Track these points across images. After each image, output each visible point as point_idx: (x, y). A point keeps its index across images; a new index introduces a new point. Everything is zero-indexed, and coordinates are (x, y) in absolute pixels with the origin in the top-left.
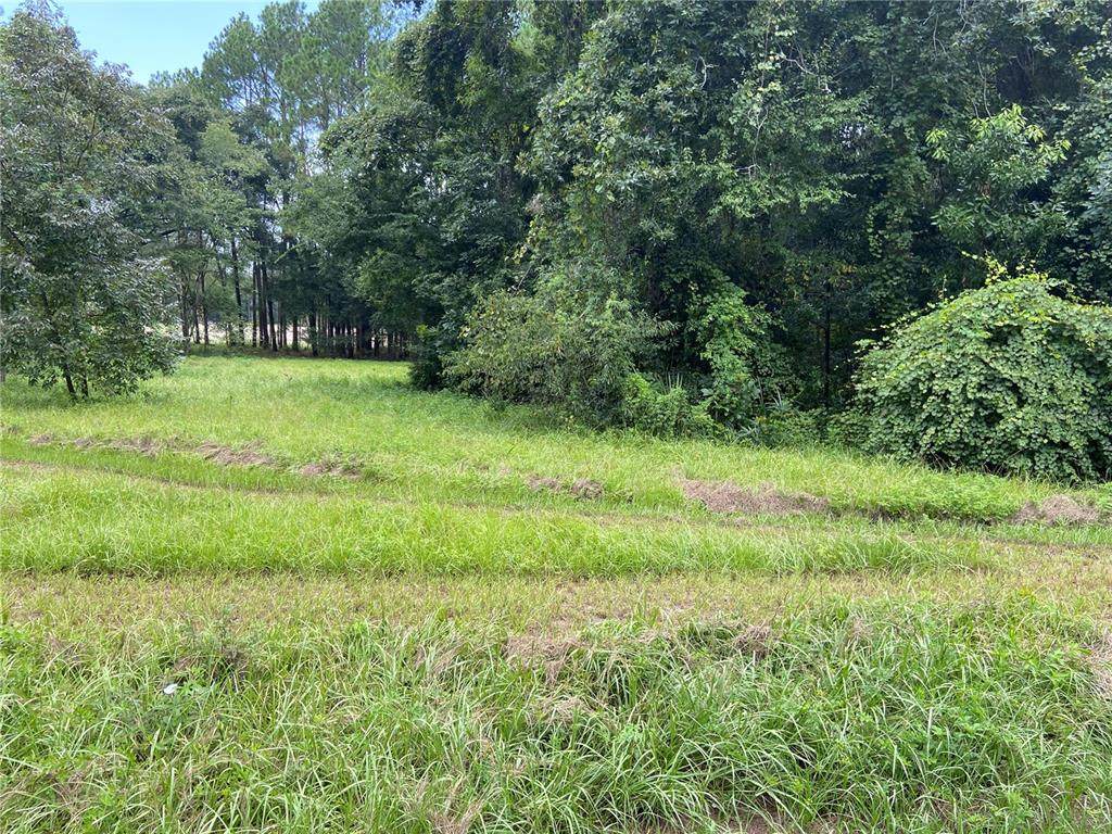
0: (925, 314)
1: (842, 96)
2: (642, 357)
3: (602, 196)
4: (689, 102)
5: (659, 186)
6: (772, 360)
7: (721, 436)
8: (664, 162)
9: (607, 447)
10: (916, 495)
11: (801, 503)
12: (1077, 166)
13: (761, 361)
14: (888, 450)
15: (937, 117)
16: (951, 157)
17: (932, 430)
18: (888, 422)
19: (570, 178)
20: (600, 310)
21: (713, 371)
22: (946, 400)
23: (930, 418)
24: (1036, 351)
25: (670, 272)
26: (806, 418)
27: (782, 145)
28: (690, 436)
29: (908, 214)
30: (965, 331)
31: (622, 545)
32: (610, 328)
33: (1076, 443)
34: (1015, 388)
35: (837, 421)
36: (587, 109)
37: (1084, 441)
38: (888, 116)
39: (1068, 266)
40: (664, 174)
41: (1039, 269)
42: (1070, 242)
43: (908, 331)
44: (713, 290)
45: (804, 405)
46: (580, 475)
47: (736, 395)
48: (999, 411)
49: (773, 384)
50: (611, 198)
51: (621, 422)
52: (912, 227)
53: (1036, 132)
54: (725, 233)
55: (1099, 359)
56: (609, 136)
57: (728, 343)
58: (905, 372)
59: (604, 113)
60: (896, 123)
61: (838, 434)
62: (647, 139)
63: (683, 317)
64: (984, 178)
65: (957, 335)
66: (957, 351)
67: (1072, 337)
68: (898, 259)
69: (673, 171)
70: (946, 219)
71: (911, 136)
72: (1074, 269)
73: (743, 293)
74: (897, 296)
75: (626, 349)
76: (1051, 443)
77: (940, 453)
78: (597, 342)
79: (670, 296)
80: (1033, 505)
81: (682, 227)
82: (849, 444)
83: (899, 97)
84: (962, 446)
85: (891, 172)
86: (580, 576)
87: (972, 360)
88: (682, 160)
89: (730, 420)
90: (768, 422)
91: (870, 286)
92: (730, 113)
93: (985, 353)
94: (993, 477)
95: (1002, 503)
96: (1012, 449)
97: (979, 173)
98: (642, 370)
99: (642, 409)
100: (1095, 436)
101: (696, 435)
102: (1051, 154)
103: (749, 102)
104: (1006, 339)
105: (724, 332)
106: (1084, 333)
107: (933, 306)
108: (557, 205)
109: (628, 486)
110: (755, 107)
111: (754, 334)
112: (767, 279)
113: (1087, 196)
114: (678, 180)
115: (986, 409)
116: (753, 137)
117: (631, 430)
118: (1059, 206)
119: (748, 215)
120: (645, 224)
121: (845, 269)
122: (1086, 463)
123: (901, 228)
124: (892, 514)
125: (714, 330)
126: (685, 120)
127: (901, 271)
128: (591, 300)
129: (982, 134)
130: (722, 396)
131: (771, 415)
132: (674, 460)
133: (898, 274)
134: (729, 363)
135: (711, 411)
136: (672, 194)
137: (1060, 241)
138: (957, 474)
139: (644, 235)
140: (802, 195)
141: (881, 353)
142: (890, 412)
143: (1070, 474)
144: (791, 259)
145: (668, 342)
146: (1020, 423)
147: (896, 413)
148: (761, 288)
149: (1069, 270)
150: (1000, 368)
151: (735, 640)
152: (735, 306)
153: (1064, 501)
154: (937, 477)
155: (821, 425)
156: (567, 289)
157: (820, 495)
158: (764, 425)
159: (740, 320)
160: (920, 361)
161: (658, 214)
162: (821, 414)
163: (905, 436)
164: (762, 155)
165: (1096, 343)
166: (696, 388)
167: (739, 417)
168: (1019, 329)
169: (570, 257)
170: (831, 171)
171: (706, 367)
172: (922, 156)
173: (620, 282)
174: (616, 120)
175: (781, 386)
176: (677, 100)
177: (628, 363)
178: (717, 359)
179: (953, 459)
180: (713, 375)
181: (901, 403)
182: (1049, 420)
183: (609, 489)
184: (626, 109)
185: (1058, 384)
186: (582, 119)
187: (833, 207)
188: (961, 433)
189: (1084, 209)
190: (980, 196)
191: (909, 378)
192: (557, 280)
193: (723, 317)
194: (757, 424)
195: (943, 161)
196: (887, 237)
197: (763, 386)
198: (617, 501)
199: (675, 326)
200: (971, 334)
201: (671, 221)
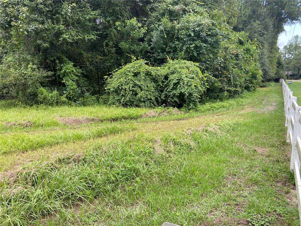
0: (120, 69)
1: (93, 10)
2: (43, 83)
3: (23, 32)
4: (48, 5)
5: (42, 31)
6: (83, 82)
7: (70, 104)
8: (43, 23)
9: (34, 111)
10: (120, 114)
11: (93, 120)
12: (149, 34)
13: (80, 83)
14: (114, 104)
15: (118, 19)
16: (122, 30)
17: (123, 98)
18: (113, 97)
19: (11, 26)
20: (27, 68)
21: (66, 86)
22: (126, 91)
23: (123, 95)
24: (143, 78)
25: (49, 57)
26: (94, 98)
27: (79, 22)
28: (61, 105)
29: (113, 44)
30: (128, 73)
31: (39, 139)
32: (31, 74)
33: (153, 98)
34: (140, 87)
35: (102, 98)
36: (14, 4)
37: (155, 98)
38: (106, 17)
39: (149, 58)
40: (43, 27)
41: (143, 58)
42: (149, 52)
43: (116, 74)
44: (64, 62)
45: (93, 94)
46: (24, 120)
47: (74, 93)
48: (137, 92)
49: (84, 89)
50: (26, 33)
51: (38, 103)
52: (115, 47)
53: (140, 25)
54: (65, 46)
55: (156, 79)
56: (23, 14)
57: (70, 78)
58: (116, 84)
59: (20, 6)
60: (108, 19)
61: (102, 101)
62: (36, 16)
63: (55, 71)
64: (130, 36)
65: (126, 74)
66: (127, 78)
67: (150, 74)
68: (112, 55)
69: (46, 26)
70: (122, 45)
71: (112, 23)
72: (150, 58)
73: (73, 63)
74: (113, 65)
75: (37, 80)
76: (148, 99)
77: (125, 104)
78: (27, 78)
79: (50, 64)
80: (145, 114)
81: (52, 43)
82: (105, 103)
83: (108, 12)
84: (130, 101)
85: (108, 32)
86: (25, 150)
87: (130, 80)
88: (48, 23)
89: (72, 100)
90: (83, 99)
91: (106, 62)
92: (62, 11)
93: (133, 79)
94: (137, 108)
95: (139, 114)
96: (140, 101)
97: (129, 34)
98: (43, 86)
99: (45, 98)
100: (157, 97)
101: (63, 104)
102: (143, 31)
103: (67, 8)
104: (137, 75)
105: (68, 75)
106: (153, 73)
107: (121, 67)
108: (7, 34)
109: (41, 121)
110: (69, 10)
111: (77, 75)
112: (79, 60)
113: (151, 41)
114: (48, 29)
115: (134, 92)
116: (70, 19)
117: (42, 105)
118: (146, 43)
119: (71, 41)
120: (39, 42)
121: (100, 57)
122: (155, 103)
123: (112, 47)
124: (115, 120)
125: (65, 74)
126: (48, 11)
127: (113, 58)
128: (23, 65)
129: (128, 24)
130: (70, 93)
131: (84, 97)
132: (56, 112)
133: (113, 59)
134: (70, 83)
135: (67, 97)
136: (46, 33)
137: (147, 52)
138: (129, 108)
139: (39, 45)
140: (86, 36)
141: (110, 79)
142: (114, 94)
143: (152, 106)
144: (85, 54)
145: (51, 78)
146: (141, 95)
147: (115, 95)
148: (77, 62)
149: (149, 59)
150: (136, 82)
151: (72, 159)
152: (71, 67)
153: (151, 112)
154: (125, 109)
155: (98, 99)
156: (14, 61)
157: (98, 117)
158: (82, 100)
159: (73, 71)
160: (119, 81)
161: (43, 39)
162: (97, 96)
163: (118, 100)
164: (73, 24)
165: (155, 76)
166: (62, 91)
167: (75, 98)
168: (140, 72)
169: (14, 51)
170: (93, 31)
171: (64, 85)
172: (115, 28)
173: (33, 59)
174: (25, 9)
175: (86, 89)
176: (45, 5)
177: (38, 85)
178: (67, 82)
179: (128, 105)
180: (66, 87)
181: (116, 92)
182: (147, 94)
183: (34, 123)
184: (28, 6)
185: (149, 85)
186: (13, 7)
187: (95, 40)
188: (130, 98)
189: (151, 44)
190: (129, 40)
191: (117, 86)
192: (10, 59)
193: (67, 70)
194: (80, 100)
195: (120, 30)
196: (109, 49)
197: (81, 90)
198: (38, 126)
199: (53, 73)
200: (130, 74)
201: (47, 41)
